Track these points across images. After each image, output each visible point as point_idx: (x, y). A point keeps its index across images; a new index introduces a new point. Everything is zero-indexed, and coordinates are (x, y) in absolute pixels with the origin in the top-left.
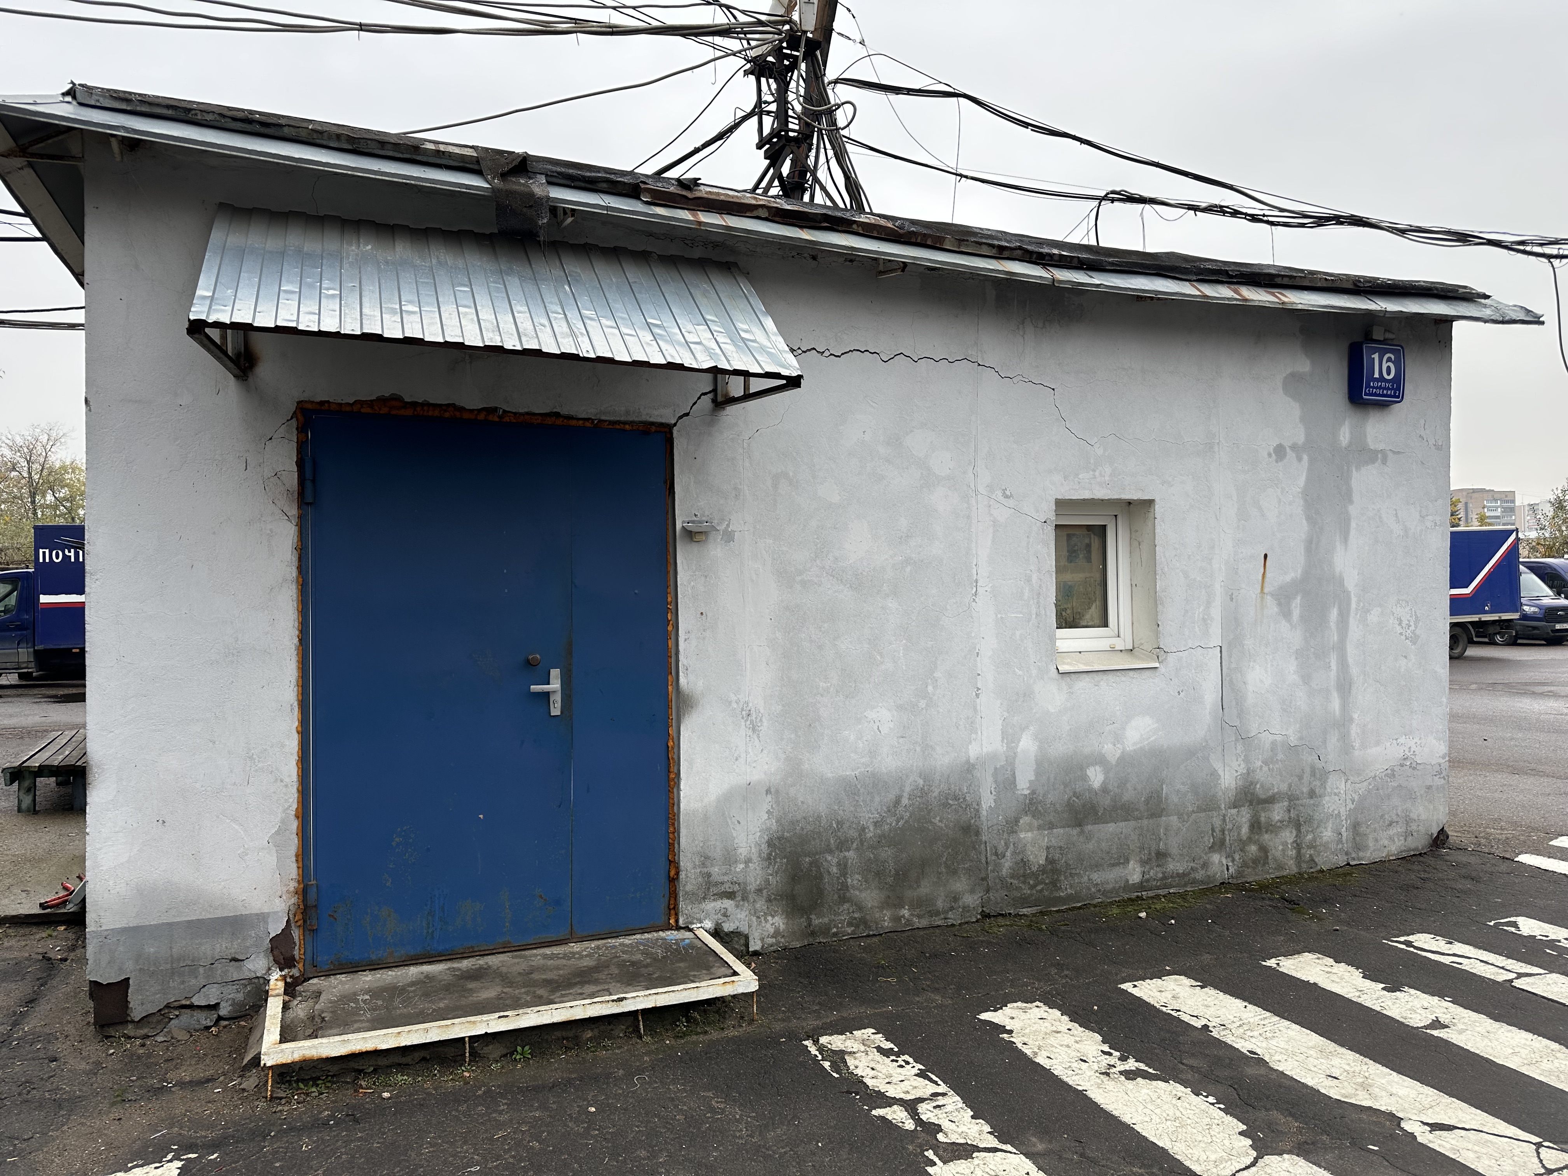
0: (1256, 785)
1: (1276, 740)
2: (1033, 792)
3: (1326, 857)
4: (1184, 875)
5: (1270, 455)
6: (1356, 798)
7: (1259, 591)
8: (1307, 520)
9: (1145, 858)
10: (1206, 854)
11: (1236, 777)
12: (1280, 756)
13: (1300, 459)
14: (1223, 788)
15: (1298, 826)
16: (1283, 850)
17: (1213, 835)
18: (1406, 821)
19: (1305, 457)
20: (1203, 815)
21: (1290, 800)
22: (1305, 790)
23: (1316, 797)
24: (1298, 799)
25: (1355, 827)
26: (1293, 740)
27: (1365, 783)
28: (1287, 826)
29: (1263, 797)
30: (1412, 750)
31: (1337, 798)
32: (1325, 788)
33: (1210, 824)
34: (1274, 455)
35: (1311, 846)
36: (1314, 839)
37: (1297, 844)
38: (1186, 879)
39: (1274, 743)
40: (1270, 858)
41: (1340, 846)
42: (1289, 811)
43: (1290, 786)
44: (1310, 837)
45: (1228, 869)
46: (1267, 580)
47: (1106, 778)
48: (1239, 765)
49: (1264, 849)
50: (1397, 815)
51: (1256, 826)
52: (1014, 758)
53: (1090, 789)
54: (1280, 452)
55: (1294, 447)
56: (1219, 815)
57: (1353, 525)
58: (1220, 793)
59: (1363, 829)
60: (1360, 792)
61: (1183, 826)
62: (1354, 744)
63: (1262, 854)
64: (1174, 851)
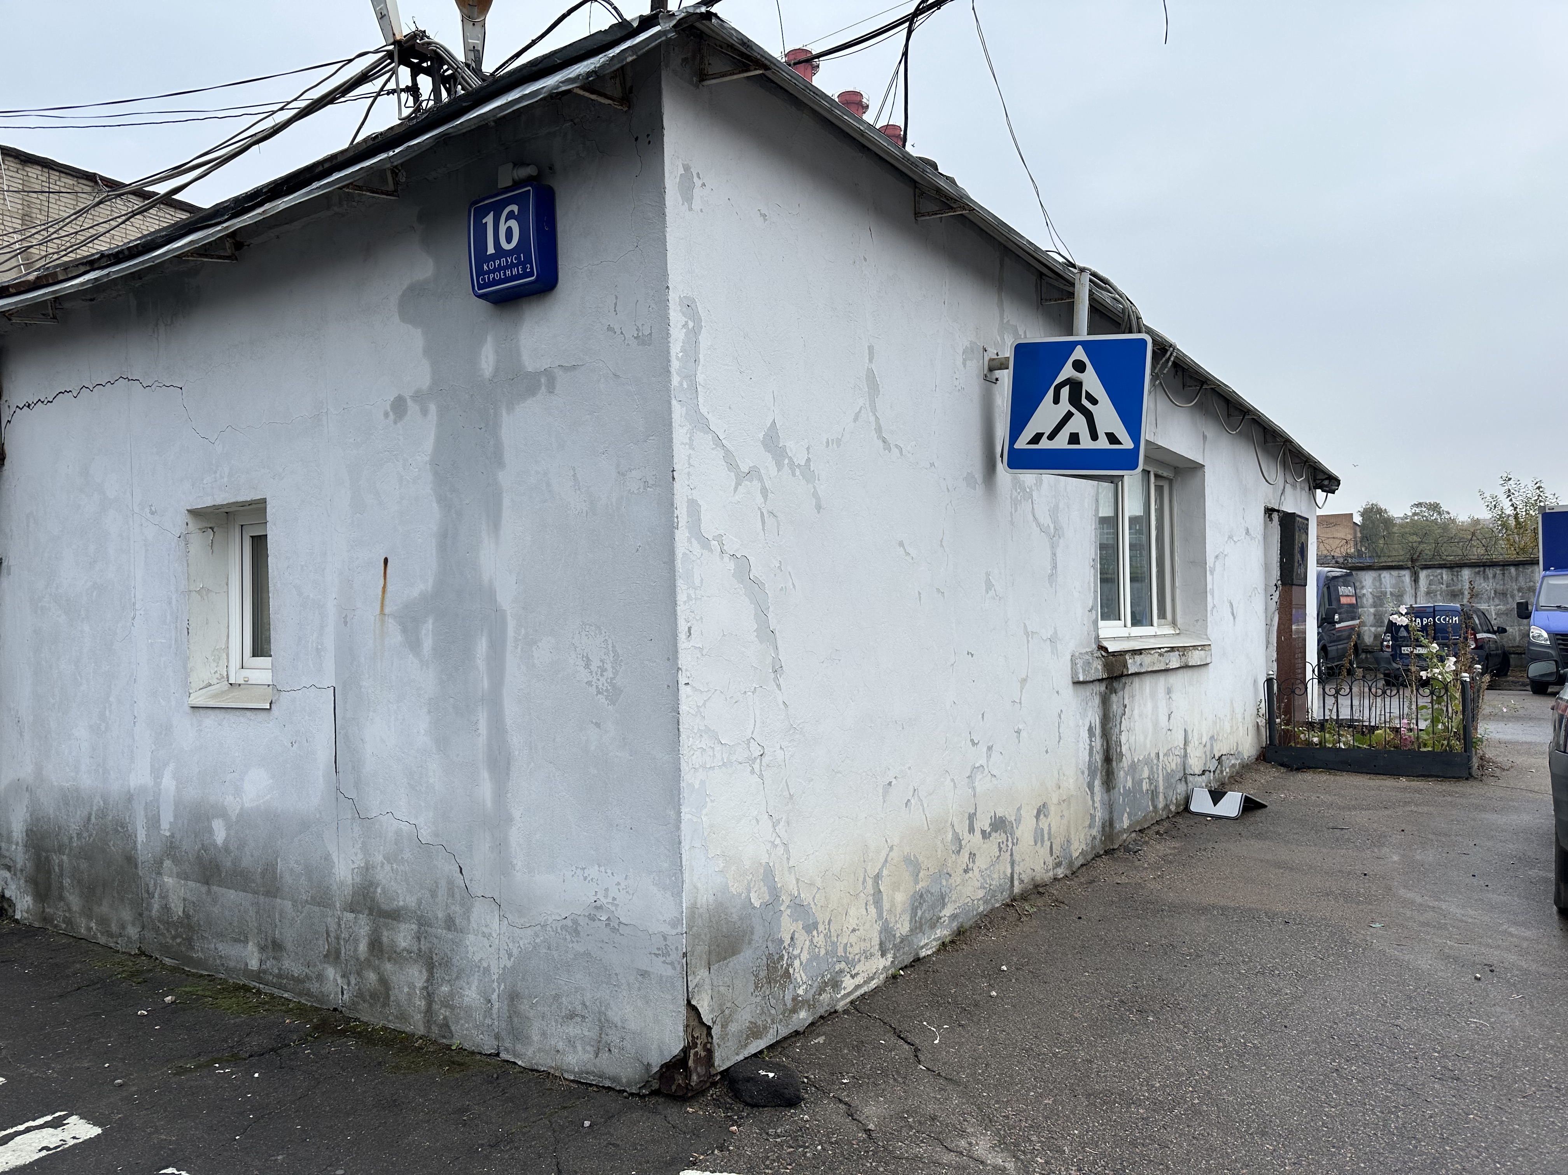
0: (376, 888)
1: (401, 829)
2: (172, 836)
3: (467, 1029)
4: (298, 980)
5: (386, 415)
6: (515, 952)
7: (378, 611)
8: (438, 502)
9: (263, 943)
10: (320, 962)
11: (353, 869)
12: (407, 855)
13: (425, 412)
14: (338, 879)
15: (431, 967)
16: (409, 994)
17: (327, 940)
18: (600, 1020)
19: (433, 408)
20: (316, 909)
21: (420, 925)
22: (440, 915)
23: (456, 930)
24: (430, 926)
25: (513, 997)
26: (425, 835)
27: (529, 932)
28: (416, 961)
29: (385, 907)
30: (611, 895)
31: (486, 943)
32: (469, 920)
33: (324, 924)
34: (391, 413)
35: (446, 1005)
36: (452, 994)
37: (428, 993)
38: (301, 986)
39: (398, 832)
40: (392, 998)
41: (488, 1021)
42: (419, 939)
43: (419, 903)
44: (445, 989)
45: (343, 994)
46: (388, 595)
47: (228, 836)
48: (356, 854)
49: (384, 981)
50: (584, 1004)
51: (376, 945)
52: (159, 794)
53: (215, 846)
54: (399, 407)
55: (418, 397)
56: (333, 915)
57: (506, 502)
58: (335, 887)
59: (524, 1007)
60: (521, 943)
61: (298, 917)
62: (515, 862)
63: (382, 989)
64: (289, 946)
